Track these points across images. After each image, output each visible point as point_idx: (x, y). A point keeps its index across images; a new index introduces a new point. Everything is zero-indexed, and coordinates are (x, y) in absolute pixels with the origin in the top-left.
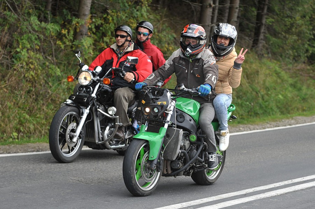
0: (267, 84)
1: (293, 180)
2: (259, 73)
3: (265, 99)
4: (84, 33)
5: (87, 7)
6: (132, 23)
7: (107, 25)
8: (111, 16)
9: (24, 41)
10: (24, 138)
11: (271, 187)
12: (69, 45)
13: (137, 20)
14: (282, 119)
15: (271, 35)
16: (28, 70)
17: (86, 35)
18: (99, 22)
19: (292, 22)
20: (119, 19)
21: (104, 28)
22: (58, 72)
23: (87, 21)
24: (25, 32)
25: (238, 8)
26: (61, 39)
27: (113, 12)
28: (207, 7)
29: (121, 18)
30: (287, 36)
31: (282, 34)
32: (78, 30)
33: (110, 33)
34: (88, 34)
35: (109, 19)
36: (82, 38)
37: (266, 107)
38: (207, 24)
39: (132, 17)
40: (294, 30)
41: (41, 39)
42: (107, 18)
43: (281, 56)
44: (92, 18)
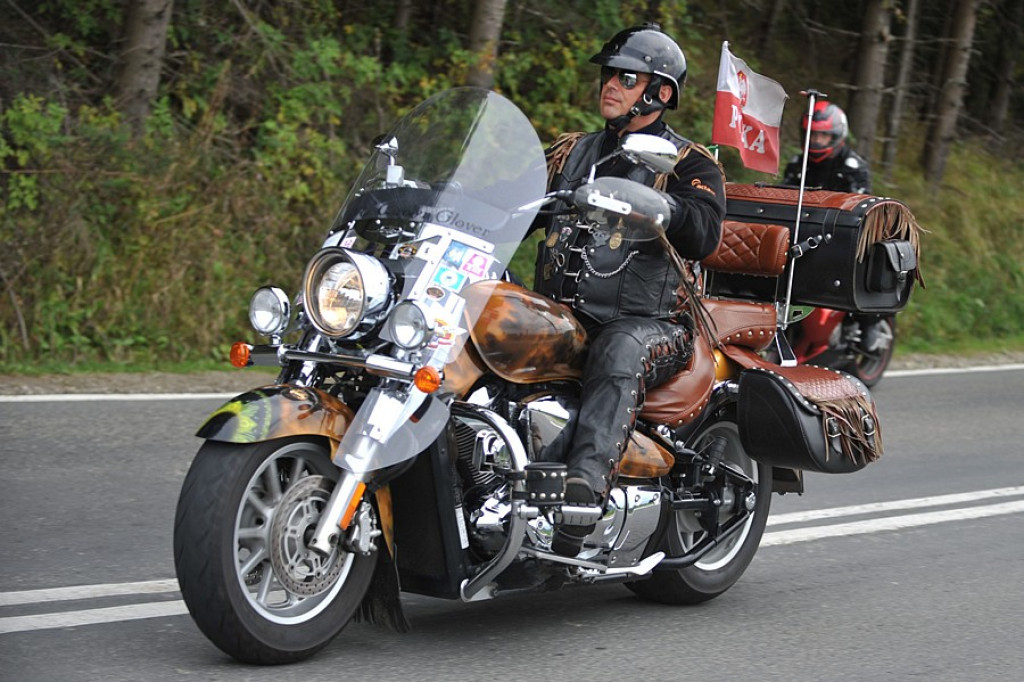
5: (492, 19)
7: (561, 73)
8: (572, 49)
9: (293, 103)
16: (293, 181)
18: (527, 61)
21: (550, 81)
23: (485, 56)
24: (300, 81)
25: (970, 50)
27: (577, 39)
28: (872, 43)
32: (461, 82)
33: (565, 96)
35: (564, 58)
38: (870, 87)
41: (344, 100)
42: (561, 55)
44: (502, 50)
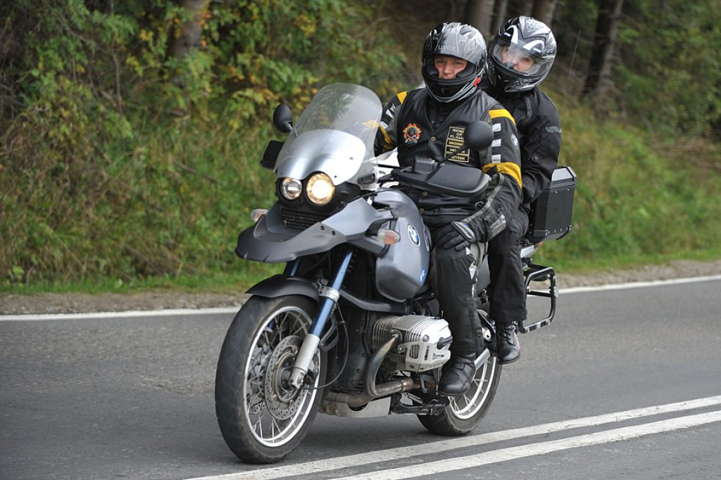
0: (614, 181)
1: (660, 407)
2: (597, 156)
3: (608, 217)
4: (192, 41)
6: (306, 24)
7: (248, 25)
8: (258, 5)
9: (50, 53)
10: (39, 280)
11: (609, 421)
12: (156, 68)
13: (318, 18)
14: (644, 264)
15: (629, 67)
16: (55, 122)
17: (196, 45)
18: (229, 17)
19: (679, 39)
20: (276, 12)
21: (240, 33)
22: (127, 130)
23: (199, 13)
24: (54, 33)
26: (137, 54)
29: (281, 11)
30: (667, 71)
31: (654, 67)
32: (178, 35)
33: (252, 45)
34: (201, 45)
35: (251, 12)
36: (188, 52)
37: (608, 234)
39: (306, 9)
40: (682, 57)
41: (90, 51)
42: (248, 10)
43: (650, 118)
44: (211, 6)
